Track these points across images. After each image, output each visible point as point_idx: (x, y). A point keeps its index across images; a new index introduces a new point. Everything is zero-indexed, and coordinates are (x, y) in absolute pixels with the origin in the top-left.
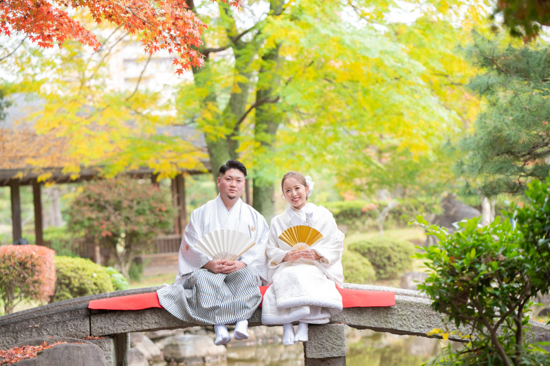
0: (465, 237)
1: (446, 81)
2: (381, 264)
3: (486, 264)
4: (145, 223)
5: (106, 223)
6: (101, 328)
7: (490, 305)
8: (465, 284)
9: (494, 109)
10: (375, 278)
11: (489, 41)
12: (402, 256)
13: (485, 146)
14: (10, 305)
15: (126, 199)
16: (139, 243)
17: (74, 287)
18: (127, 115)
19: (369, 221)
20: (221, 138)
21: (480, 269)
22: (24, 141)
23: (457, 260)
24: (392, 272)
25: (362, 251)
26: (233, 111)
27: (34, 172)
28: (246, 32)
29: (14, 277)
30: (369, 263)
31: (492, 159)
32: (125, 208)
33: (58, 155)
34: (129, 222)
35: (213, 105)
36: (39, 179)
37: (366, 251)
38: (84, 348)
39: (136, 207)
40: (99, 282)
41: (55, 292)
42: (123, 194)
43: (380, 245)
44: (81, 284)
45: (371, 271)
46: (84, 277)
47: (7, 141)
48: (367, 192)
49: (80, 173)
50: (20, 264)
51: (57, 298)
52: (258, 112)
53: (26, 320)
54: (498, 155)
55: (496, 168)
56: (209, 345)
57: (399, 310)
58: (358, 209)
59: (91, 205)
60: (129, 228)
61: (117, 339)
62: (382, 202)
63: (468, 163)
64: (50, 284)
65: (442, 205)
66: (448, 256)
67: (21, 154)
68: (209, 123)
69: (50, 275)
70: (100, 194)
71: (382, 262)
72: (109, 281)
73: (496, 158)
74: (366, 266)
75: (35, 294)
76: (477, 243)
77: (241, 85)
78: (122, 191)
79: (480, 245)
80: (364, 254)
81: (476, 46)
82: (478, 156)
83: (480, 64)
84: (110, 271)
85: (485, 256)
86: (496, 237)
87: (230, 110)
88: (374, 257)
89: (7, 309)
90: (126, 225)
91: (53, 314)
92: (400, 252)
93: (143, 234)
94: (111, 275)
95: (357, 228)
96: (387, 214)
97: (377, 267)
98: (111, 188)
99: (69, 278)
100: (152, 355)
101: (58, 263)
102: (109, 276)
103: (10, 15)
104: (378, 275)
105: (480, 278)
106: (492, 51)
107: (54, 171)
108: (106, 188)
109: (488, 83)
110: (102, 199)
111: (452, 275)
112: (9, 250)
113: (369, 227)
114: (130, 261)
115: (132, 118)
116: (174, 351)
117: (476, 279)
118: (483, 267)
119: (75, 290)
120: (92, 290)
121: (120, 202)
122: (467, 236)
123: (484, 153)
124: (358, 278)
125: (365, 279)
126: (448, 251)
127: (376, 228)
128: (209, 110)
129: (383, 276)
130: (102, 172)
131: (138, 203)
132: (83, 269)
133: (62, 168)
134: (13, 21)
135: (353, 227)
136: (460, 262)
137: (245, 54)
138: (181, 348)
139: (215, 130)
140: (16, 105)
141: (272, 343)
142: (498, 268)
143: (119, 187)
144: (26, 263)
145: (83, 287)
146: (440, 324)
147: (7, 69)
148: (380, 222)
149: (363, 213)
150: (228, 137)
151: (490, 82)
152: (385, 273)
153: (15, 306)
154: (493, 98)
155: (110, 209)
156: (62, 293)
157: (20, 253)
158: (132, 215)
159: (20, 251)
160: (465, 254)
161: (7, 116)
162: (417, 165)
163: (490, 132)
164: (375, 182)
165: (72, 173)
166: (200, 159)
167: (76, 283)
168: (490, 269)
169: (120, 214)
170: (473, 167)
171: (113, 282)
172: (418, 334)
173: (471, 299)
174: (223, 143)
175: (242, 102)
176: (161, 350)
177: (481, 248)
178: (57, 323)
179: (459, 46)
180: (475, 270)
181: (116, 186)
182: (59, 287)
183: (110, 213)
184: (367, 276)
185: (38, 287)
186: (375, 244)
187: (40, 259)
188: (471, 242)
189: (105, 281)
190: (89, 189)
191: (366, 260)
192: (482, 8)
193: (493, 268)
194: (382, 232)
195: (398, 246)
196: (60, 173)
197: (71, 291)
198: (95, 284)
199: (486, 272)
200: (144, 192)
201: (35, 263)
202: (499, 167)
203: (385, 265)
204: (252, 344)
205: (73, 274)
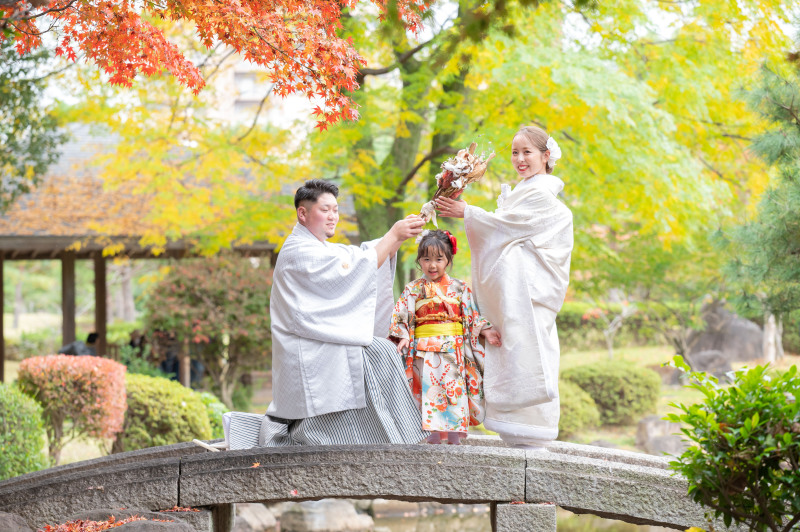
0: (744, 395)
1: (717, 131)
2: (610, 402)
3: (773, 436)
4: (259, 326)
5: (202, 323)
6: (195, 496)
7: (778, 497)
8: (742, 464)
9: (789, 185)
10: (599, 423)
11: (787, 83)
12: (642, 391)
13: (774, 239)
14: (57, 444)
15: (232, 289)
16: (248, 354)
17: (153, 421)
18: (238, 162)
19: (593, 334)
20: (377, 204)
21: (765, 443)
22: (84, 194)
23: (731, 429)
24: (626, 415)
25: (581, 382)
26: (397, 163)
27: (98, 242)
28: (420, 48)
29: (64, 403)
30: (592, 401)
31: (784, 258)
32: (231, 303)
33: (135, 217)
34: (236, 323)
35: (367, 154)
36: (105, 253)
37: (588, 381)
38: (170, 528)
39: (246, 302)
40: (189, 415)
41: (124, 427)
42: (228, 282)
43: (608, 374)
44: (162, 417)
45: (594, 412)
46: (167, 407)
47: (61, 194)
48: (592, 291)
49: (167, 245)
50: (75, 384)
51: (127, 436)
52: (434, 166)
53: (84, 479)
54: (793, 253)
55: (790, 274)
56: (349, 516)
57: (639, 487)
58: (576, 315)
59: (181, 296)
60: (236, 331)
61: (217, 512)
62: (613, 306)
63: (747, 263)
64: (118, 416)
65: (704, 315)
66: (718, 421)
67: (79, 214)
68: (360, 180)
69: (118, 402)
70: (194, 280)
71: (611, 399)
72: (205, 415)
73: (790, 258)
74: (586, 405)
75: (95, 429)
76: (761, 405)
77: (410, 125)
78: (227, 276)
79: (767, 407)
80: (584, 387)
81: (767, 89)
82: (764, 254)
83: (771, 116)
84: (206, 399)
85: (772, 424)
86: (791, 396)
87: (392, 162)
88: (599, 391)
89: (53, 450)
90: (231, 327)
91: (125, 471)
92: (638, 385)
93: (255, 342)
94: (207, 405)
95: (574, 343)
96: (620, 325)
97: (603, 406)
98: (210, 272)
99: (146, 407)
100: (263, 526)
101: (130, 385)
102: (204, 406)
103: (78, 28)
104: (604, 419)
105: (764, 457)
106: (791, 97)
107: (127, 241)
108: (204, 271)
109: (782, 145)
110: (197, 287)
111: (721, 450)
112: (59, 363)
113: (592, 341)
114: (235, 381)
115: (247, 166)
116: (296, 522)
117: (759, 458)
118: (770, 440)
119: (154, 425)
120: (179, 427)
121: (223, 293)
122: (747, 393)
123: (772, 249)
124: (574, 422)
125: (585, 423)
126: (717, 413)
127: (603, 344)
128: (361, 162)
129: (612, 420)
130: (198, 246)
131: (251, 295)
132: (167, 395)
133: (140, 238)
134: (81, 37)
135: (569, 341)
136: (735, 432)
137: (418, 81)
138: (308, 517)
139: (369, 191)
140: (75, 141)
141: (441, 515)
142: (792, 444)
143: (222, 269)
144: (82, 384)
145: (165, 421)
146: (699, 511)
147: (64, 87)
148: (610, 335)
149: (584, 322)
150: (388, 202)
151: (786, 144)
152: (615, 416)
153: (64, 445)
154: (789, 169)
155: (209, 303)
156: (134, 428)
157: (75, 368)
158: (241, 313)
159: (76, 365)
160: (743, 420)
161: (61, 157)
162: (667, 255)
163: (783, 220)
164: (603, 277)
165: (154, 245)
166: (343, 232)
167: (155, 416)
168: (779, 444)
169: (222, 311)
170: (754, 269)
171: (210, 415)
172: (665, 525)
173: (750, 486)
174: (379, 211)
175: (411, 151)
176: (277, 518)
177: (767, 411)
178: (131, 485)
179: (742, 89)
180: (758, 444)
181: (218, 269)
182: (130, 420)
183: (207, 307)
184: (587, 419)
185: (100, 419)
186: (600, 371)
187: (104, 378)
188: (754, 402)
189: (199, 414)
190: (178, 271)
191: (586, 396)
192: (776, 25)
193: (784, 443)
194: (613, 352)
195: (636, 376)
196: (137, 245)
197: (148, 427)
198: (184, 418)
199: (774, 449)
200: (260, 280)
201: (97, 384)
202: (794, 272)
203: (615, 404)
204: (413, 514)
205: (152, 402)
